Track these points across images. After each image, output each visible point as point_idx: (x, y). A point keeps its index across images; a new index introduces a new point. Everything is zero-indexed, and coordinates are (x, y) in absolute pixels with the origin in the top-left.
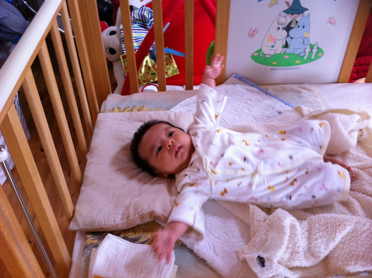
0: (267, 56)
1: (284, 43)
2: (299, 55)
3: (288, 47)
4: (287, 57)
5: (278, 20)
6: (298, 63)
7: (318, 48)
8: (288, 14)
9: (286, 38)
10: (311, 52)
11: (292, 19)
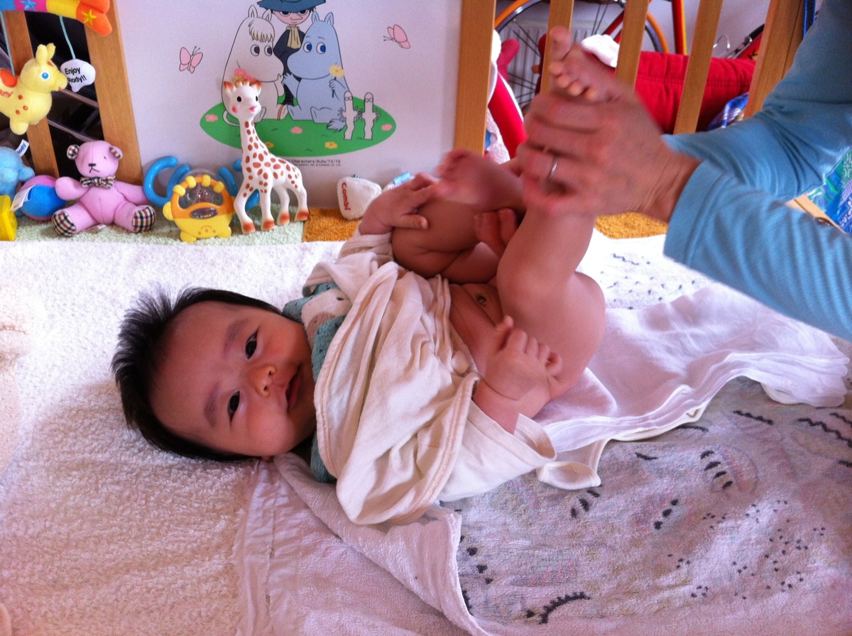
2: (328, 126)
3: (295, 102)
6: (332, 147)
7: (375, 109)
8: (272, 12)
9: (282, 77)
10: (360, 120)
11: (286, 25)
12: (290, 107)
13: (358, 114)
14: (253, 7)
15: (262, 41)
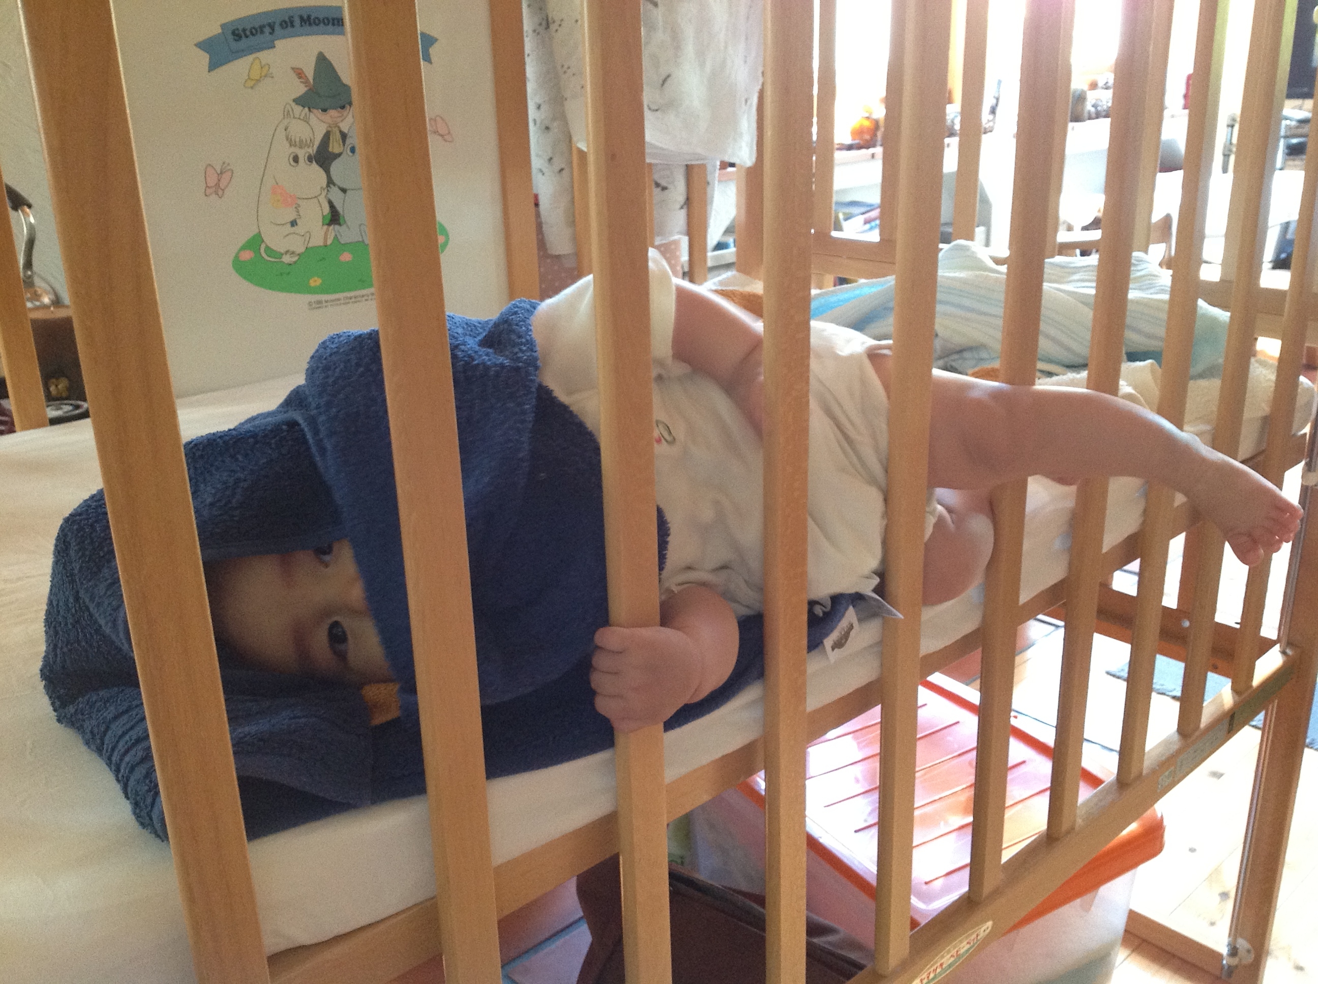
5: (286, 129)
8: (310, 110)
9: (326, 191)
11: (328, 125)
12: (337, 227)
14: (288, 106)
15: (301, 147)
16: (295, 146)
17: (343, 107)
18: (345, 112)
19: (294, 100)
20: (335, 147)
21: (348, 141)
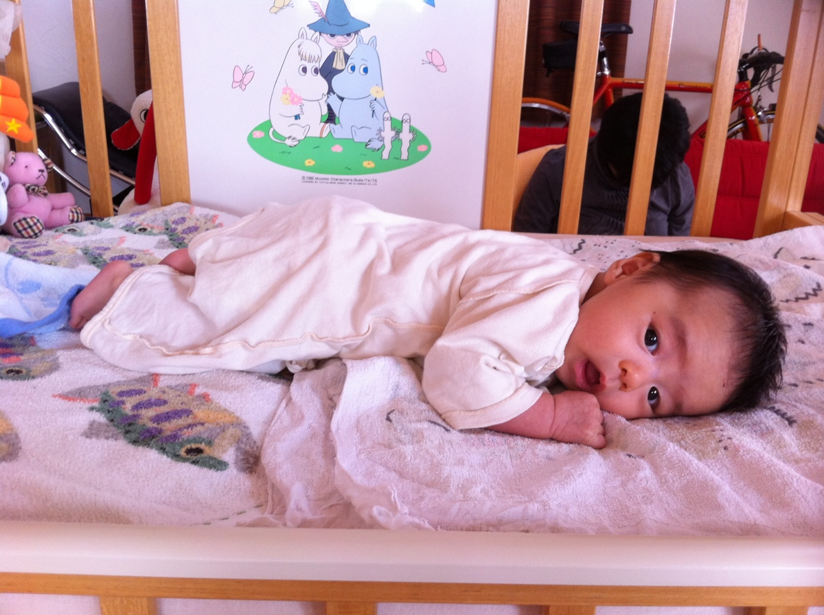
0: (289, 142)
1: (325, 111)
3: (337, 121)
4: (338, 149)
5: (299, 47)
6: (369, 167)
7: (412, 130)
8: (320, 35)
9: (326, 97)
10: (397, 140)
11: (333, 47)
12: (332, 125)
13: (396, 134)
14: (303, 29)
15: (309, 61)
16: (305, 60)
17: (349, 35)
18: (350, 39)
19: (308, 26)
20: (338, 64)
21: (350, 61)
